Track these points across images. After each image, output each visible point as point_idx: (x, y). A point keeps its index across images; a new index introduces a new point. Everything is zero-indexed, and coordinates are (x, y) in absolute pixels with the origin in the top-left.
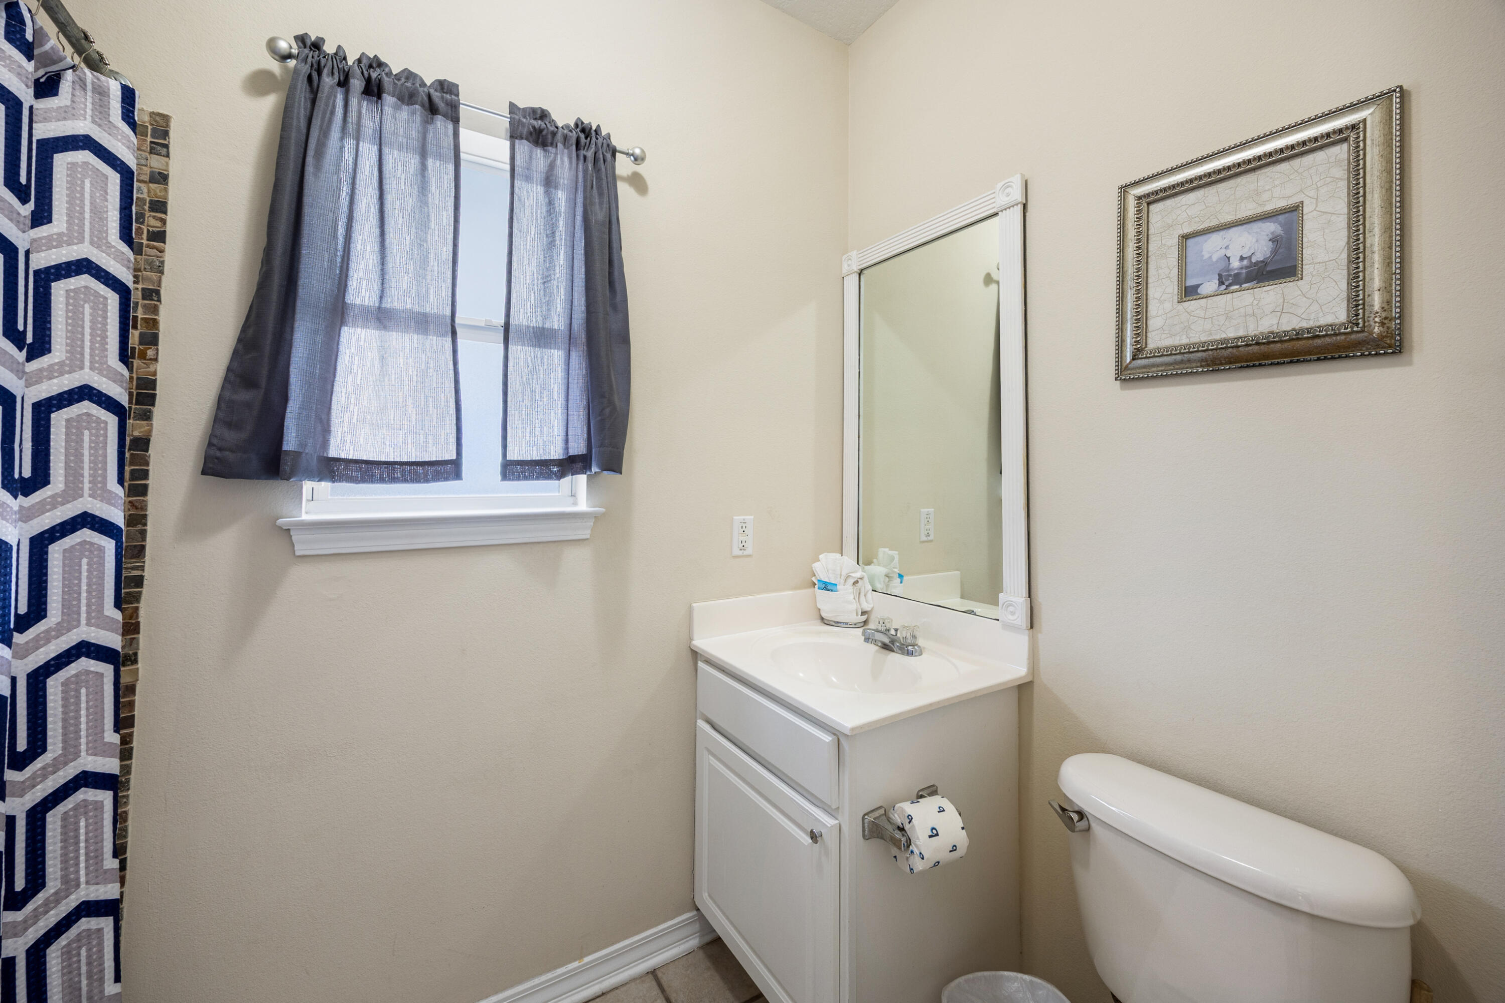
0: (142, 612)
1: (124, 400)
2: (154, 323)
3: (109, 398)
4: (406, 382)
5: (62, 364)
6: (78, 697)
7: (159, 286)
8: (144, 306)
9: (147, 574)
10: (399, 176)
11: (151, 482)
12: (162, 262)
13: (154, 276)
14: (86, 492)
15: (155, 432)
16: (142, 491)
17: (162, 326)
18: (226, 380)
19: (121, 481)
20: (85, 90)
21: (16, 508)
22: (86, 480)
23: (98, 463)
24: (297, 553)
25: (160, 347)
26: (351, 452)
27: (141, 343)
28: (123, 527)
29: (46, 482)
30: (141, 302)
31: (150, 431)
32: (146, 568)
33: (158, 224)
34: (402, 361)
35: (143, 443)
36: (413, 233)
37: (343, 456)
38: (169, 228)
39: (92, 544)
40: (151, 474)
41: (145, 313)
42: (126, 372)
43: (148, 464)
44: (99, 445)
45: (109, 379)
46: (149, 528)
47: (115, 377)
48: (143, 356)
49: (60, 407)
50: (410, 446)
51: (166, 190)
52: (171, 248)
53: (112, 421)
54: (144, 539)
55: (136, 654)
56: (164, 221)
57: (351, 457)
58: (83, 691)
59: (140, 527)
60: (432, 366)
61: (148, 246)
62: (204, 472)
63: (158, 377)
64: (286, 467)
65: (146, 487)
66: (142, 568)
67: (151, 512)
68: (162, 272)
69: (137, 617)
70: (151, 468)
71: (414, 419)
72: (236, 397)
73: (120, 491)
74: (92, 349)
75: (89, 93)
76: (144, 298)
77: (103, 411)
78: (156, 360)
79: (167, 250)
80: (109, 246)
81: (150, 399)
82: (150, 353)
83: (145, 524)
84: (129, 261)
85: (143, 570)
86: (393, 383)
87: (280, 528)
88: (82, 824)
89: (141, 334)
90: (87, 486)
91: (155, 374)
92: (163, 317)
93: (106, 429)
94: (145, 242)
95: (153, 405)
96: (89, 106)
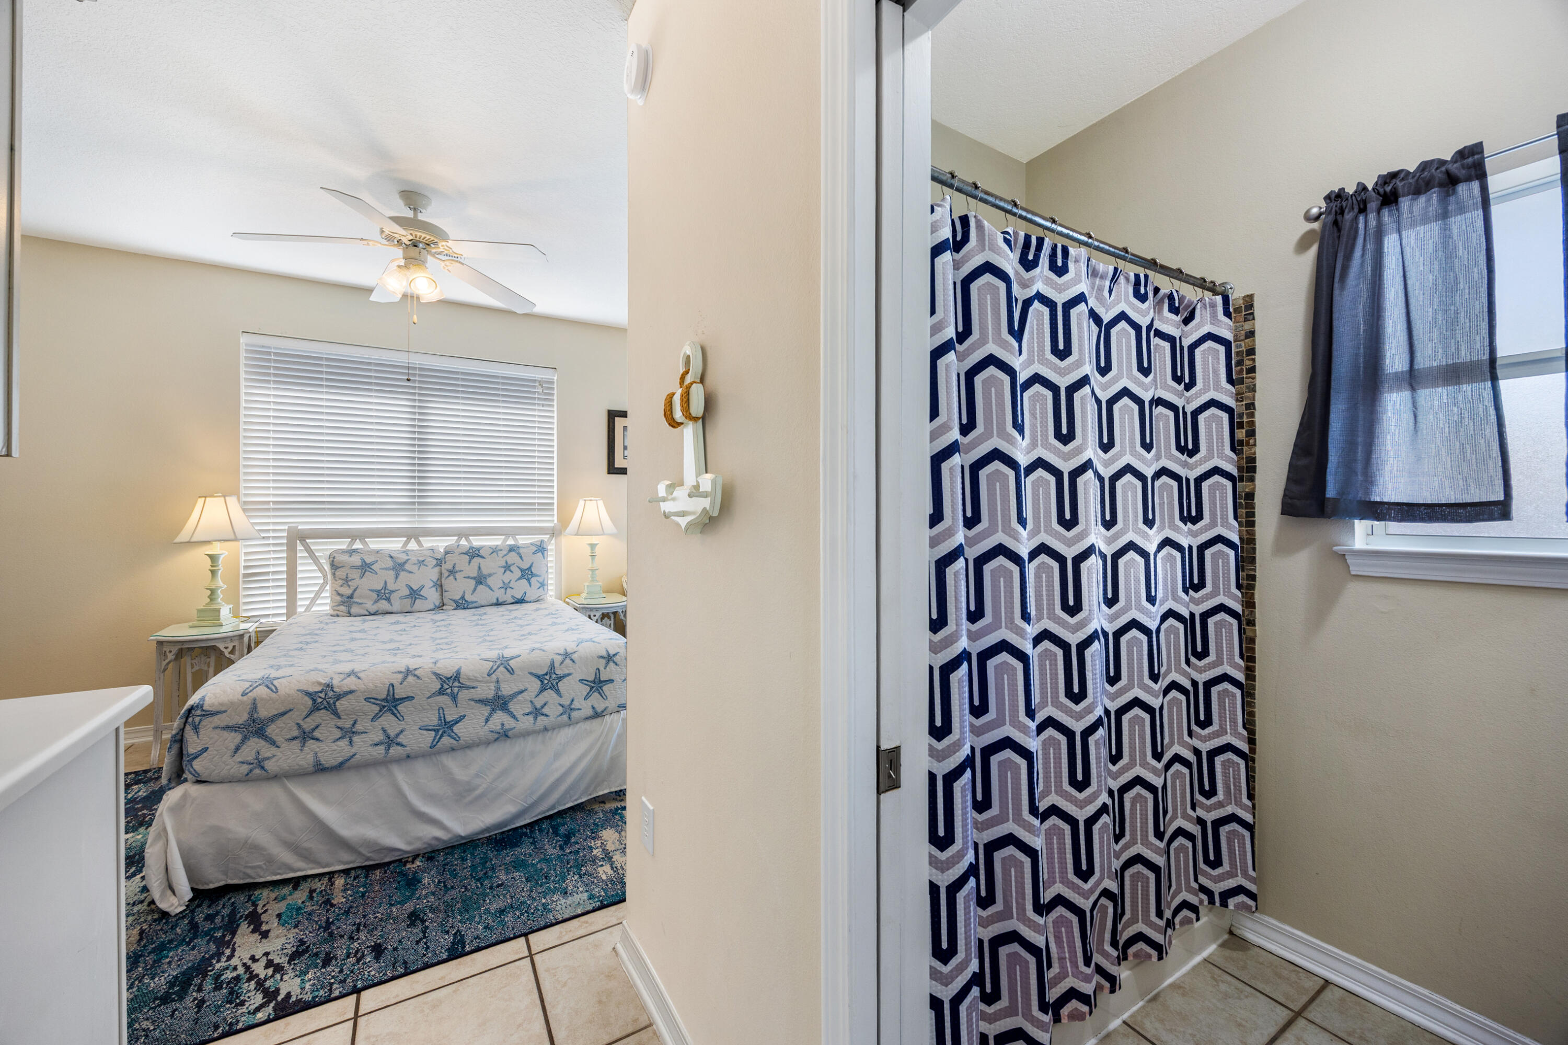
0: (1256, 597)
1: (1235, 472)
2: (1252, 423)
3: (1227, 472)
4: (1438, 435)
5: (1205, 457)
6: (1221, 632)
7: (1254, 399)
8: (1247, 414)
9: (1257, 574)
10: (1417, 260)
11: (1257, 519)
12: (1255, 385)
13: (1250, 394)
14: (1219, 524)
15: (1257, 489)
16: (1251, 524)
17: (1257, 424)
18: (1294, 453)
19: (1236, 518)
20: (1206, 308)
21: (1186, 530)
22: (1219, 517)
23: (1224, 508)
24: (1353, 573)
25: (1257, 437)
26: (1393, 497)
27: (1246, 437)
28: (1239, 544)
29: (1202, 518)
30: (1245, 412)
31: (1254, 488)
32: (1257, 570)
33: (1251, 362)
34: (1431, 417)
35: (1250, 496)
36: (1436, 303)
37: (1385, 500)
38: (1257, 364)
39: (1224, 552)
40: (1256, 514)
41: (1247, 418)
42: (1235, 457)
43: (1254, 508)
44: (1223, 498)
45: (1226, 461)
46: (1257, 546)
47: (1229, 460)
48: (1248, 444)
49: (1205, 479)
50: (1447, 489)
51: (1254, 341)
52: (1259, 375)
53: (1228, 484)
54: (1255, 553)
55: (1254, 621)
56: (1254, 360)
57: (1392, 501)
58: (1224, 630)
59: (1252, 546)
60: (1466, 415)
61: (1246, 378)
62: (1283, 513)
63: (1257, 455)
64: (1328, 509)
65: (1254, 522)
66: (1255, 570)
67: (1258, 537)
68: (1255, 391)
69: (1254, 599)
70: (1256, 510)
71: (1449, 466)
72: (1299, 463)
73: (1235, 524)
74: (1217, 447)
75: (1208, 309)
76: (1246, 410)
77: (1225, 480)
78: (1255, 445)
79: (1257, 377)
80: (1222, 388)
81: (1253, 469)
82: (1252, 441)
83: (1255, 544)
84: (1232, 393)
85: (1255, 571)
86: (1425, 437)
87: (1336, 553)
88: (1227, 701)
89: (1246, 431)
90: (1219, 520)
91: (1255, 453)
92: (1258, 419)
93: (1226, 489)
94: (1245, 376)
95: (1255, 472)
96: (1209, 316)
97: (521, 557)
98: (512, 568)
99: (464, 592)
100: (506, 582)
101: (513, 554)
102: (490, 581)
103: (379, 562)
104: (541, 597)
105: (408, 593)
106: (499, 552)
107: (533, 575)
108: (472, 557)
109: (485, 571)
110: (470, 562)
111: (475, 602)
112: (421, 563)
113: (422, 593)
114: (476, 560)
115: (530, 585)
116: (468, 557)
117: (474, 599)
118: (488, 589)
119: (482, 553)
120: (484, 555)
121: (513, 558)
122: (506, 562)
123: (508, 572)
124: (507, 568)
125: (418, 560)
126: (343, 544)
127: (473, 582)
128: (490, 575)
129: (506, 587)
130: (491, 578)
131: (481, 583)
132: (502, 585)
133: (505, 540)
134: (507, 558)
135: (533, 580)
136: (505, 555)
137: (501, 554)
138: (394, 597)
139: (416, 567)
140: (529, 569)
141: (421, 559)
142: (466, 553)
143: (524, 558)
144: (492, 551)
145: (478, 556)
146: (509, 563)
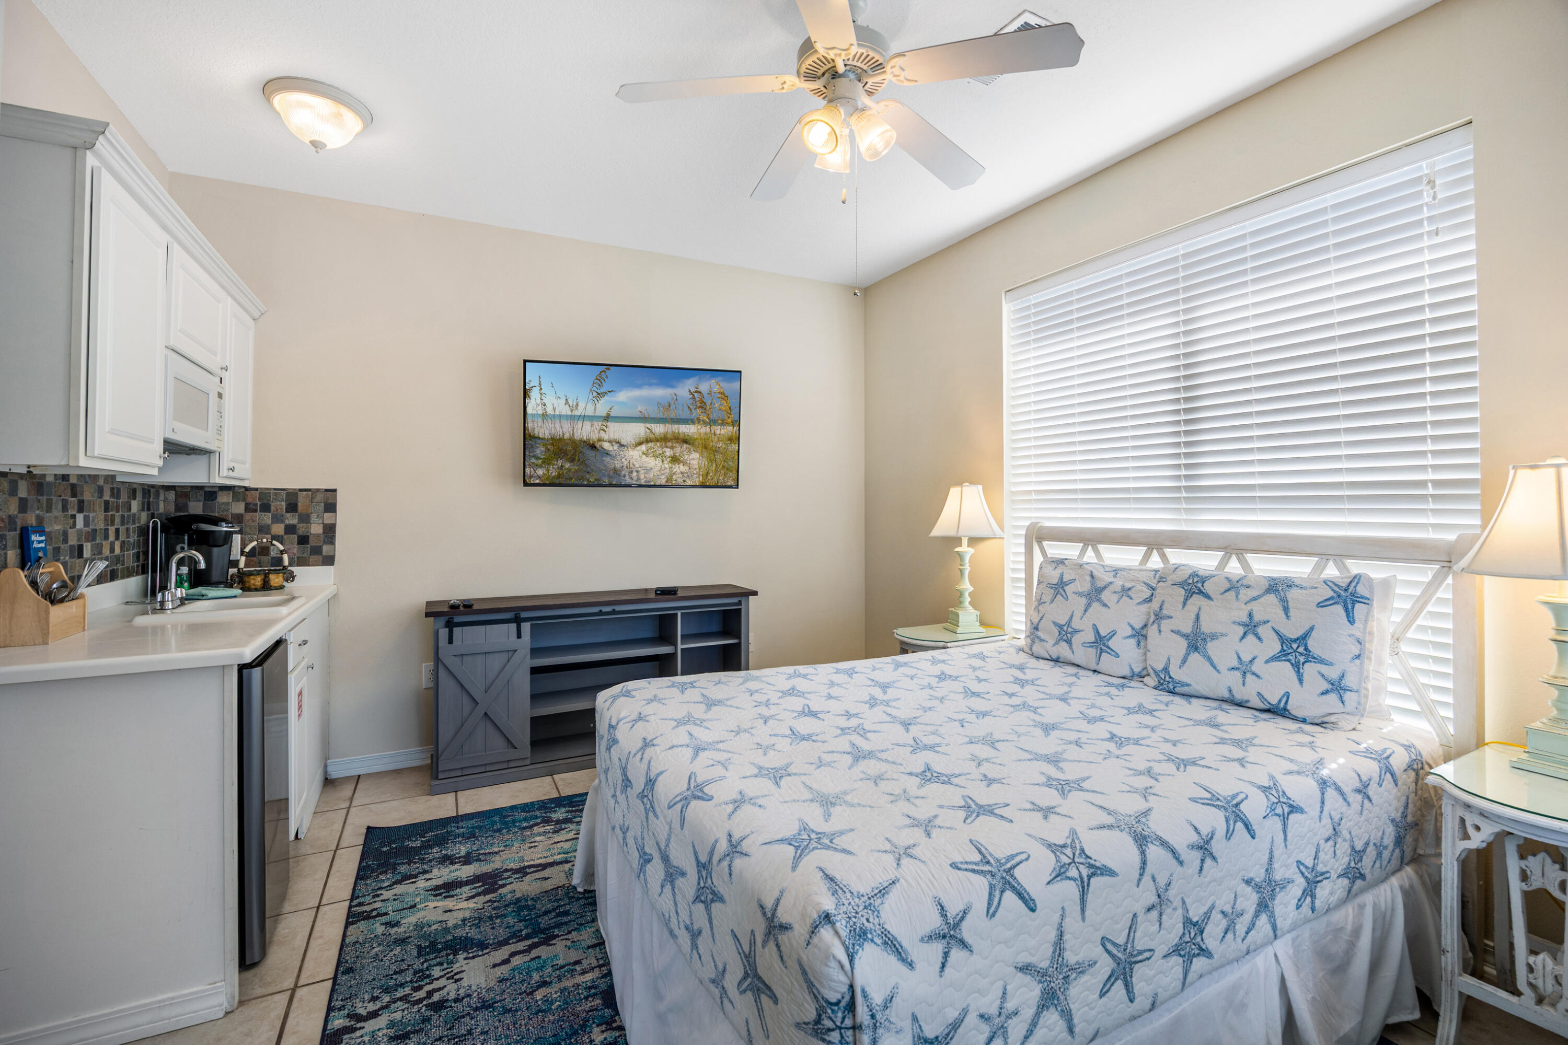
97: (1286, 610)
98: (1260, 630)
99: (1169, 659)
100: (1246, 658)
101: (1272, 598)
102: (1212, 648)
103: (1077, 582)
104: (1332, 719)
105: (1093, 640)
106: (1243, 591)
107: (1309, 656)
108: (1190, 594)
109: (1207, 627)
110: (1184, 604)
111: (1188, 685)
112: (1126, 592)
113: (1110, 644)
114: (1196, 600)
115: (1301, 681)
116: (1183, 592)
117: (1185, 679)
118: (1207, 664)
119: (1208, 587)
120: (1210, 593)
121: (1268, 608)
122: (1250, 615)
123: (1251, 638)
124: (1251, 627)
125: (1123, 586)
126: (1070, 551)
127: (1183, 644)
128: (1214, 637)
129: (1244, 669)
130: (1215, 642)
131: (1196, 649)
132: (1235, 663)
133: (1319, 568)
134: (1255, 607)
135: (1310, 670)
136: (1254, 599)
137: (1245, 594)
138: (1077, 640)
139: (1115, 597)
140: (1303, 638)
141: (1128, 585)
142: (1181, 585)
143: (1292, 613)
144: (1228, 586)
145: (1200, 592)
146: (1257, 617)
